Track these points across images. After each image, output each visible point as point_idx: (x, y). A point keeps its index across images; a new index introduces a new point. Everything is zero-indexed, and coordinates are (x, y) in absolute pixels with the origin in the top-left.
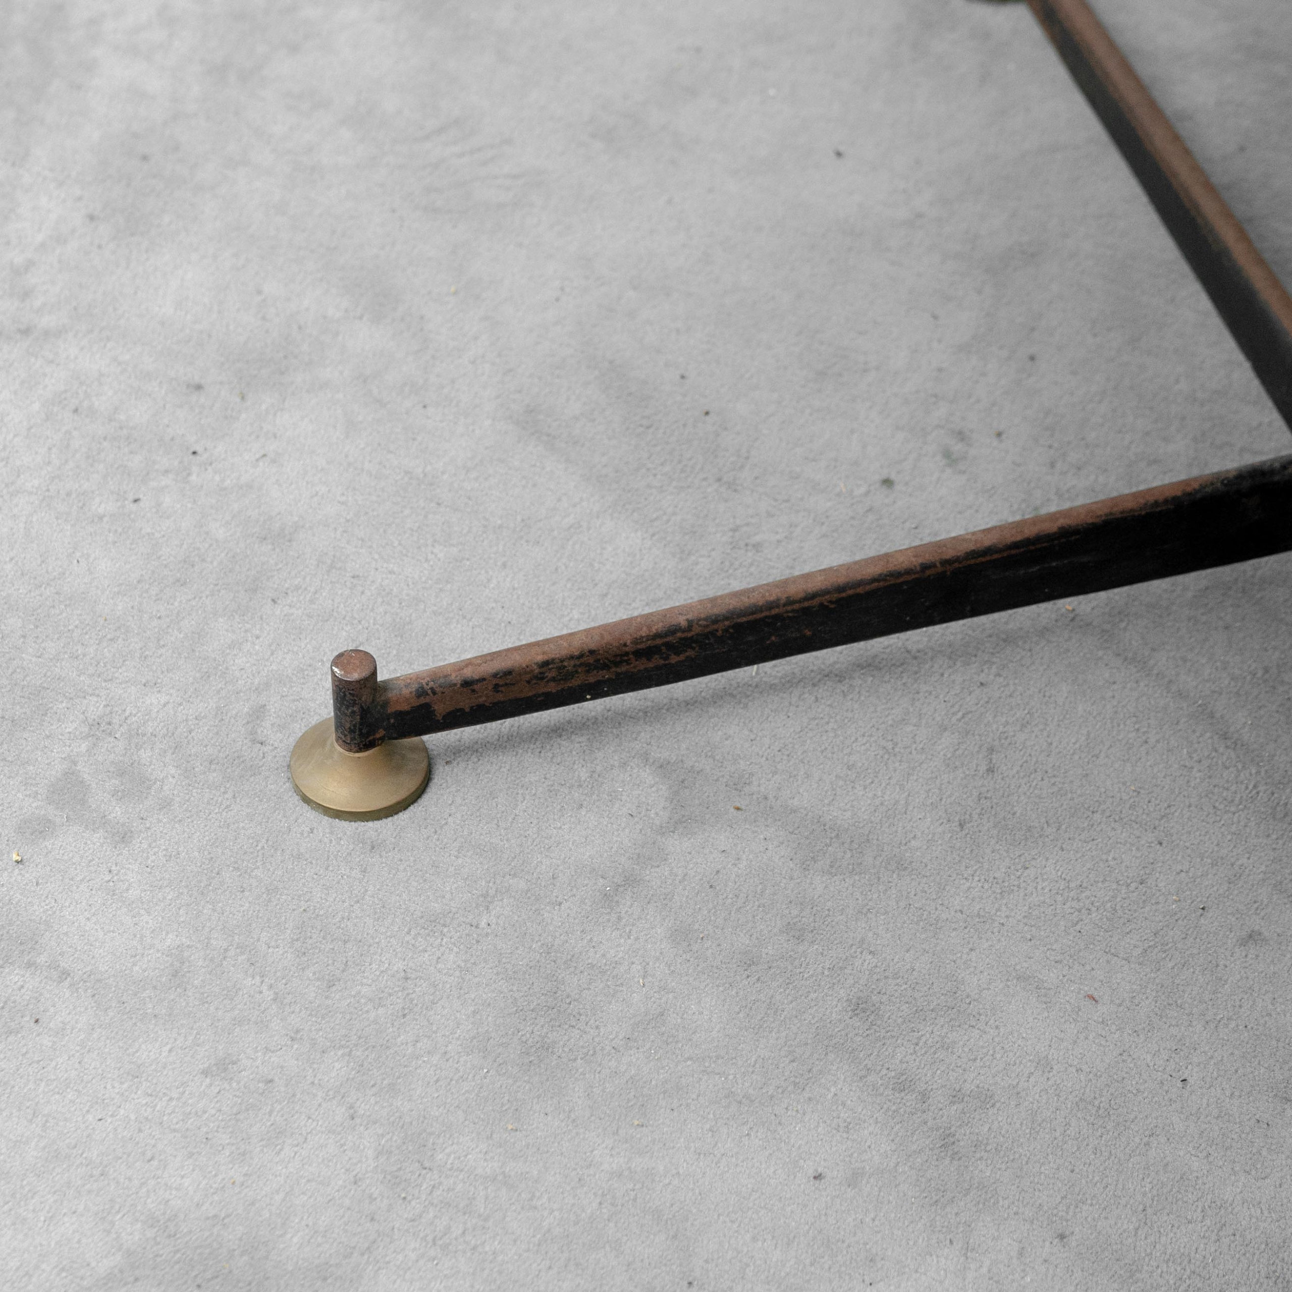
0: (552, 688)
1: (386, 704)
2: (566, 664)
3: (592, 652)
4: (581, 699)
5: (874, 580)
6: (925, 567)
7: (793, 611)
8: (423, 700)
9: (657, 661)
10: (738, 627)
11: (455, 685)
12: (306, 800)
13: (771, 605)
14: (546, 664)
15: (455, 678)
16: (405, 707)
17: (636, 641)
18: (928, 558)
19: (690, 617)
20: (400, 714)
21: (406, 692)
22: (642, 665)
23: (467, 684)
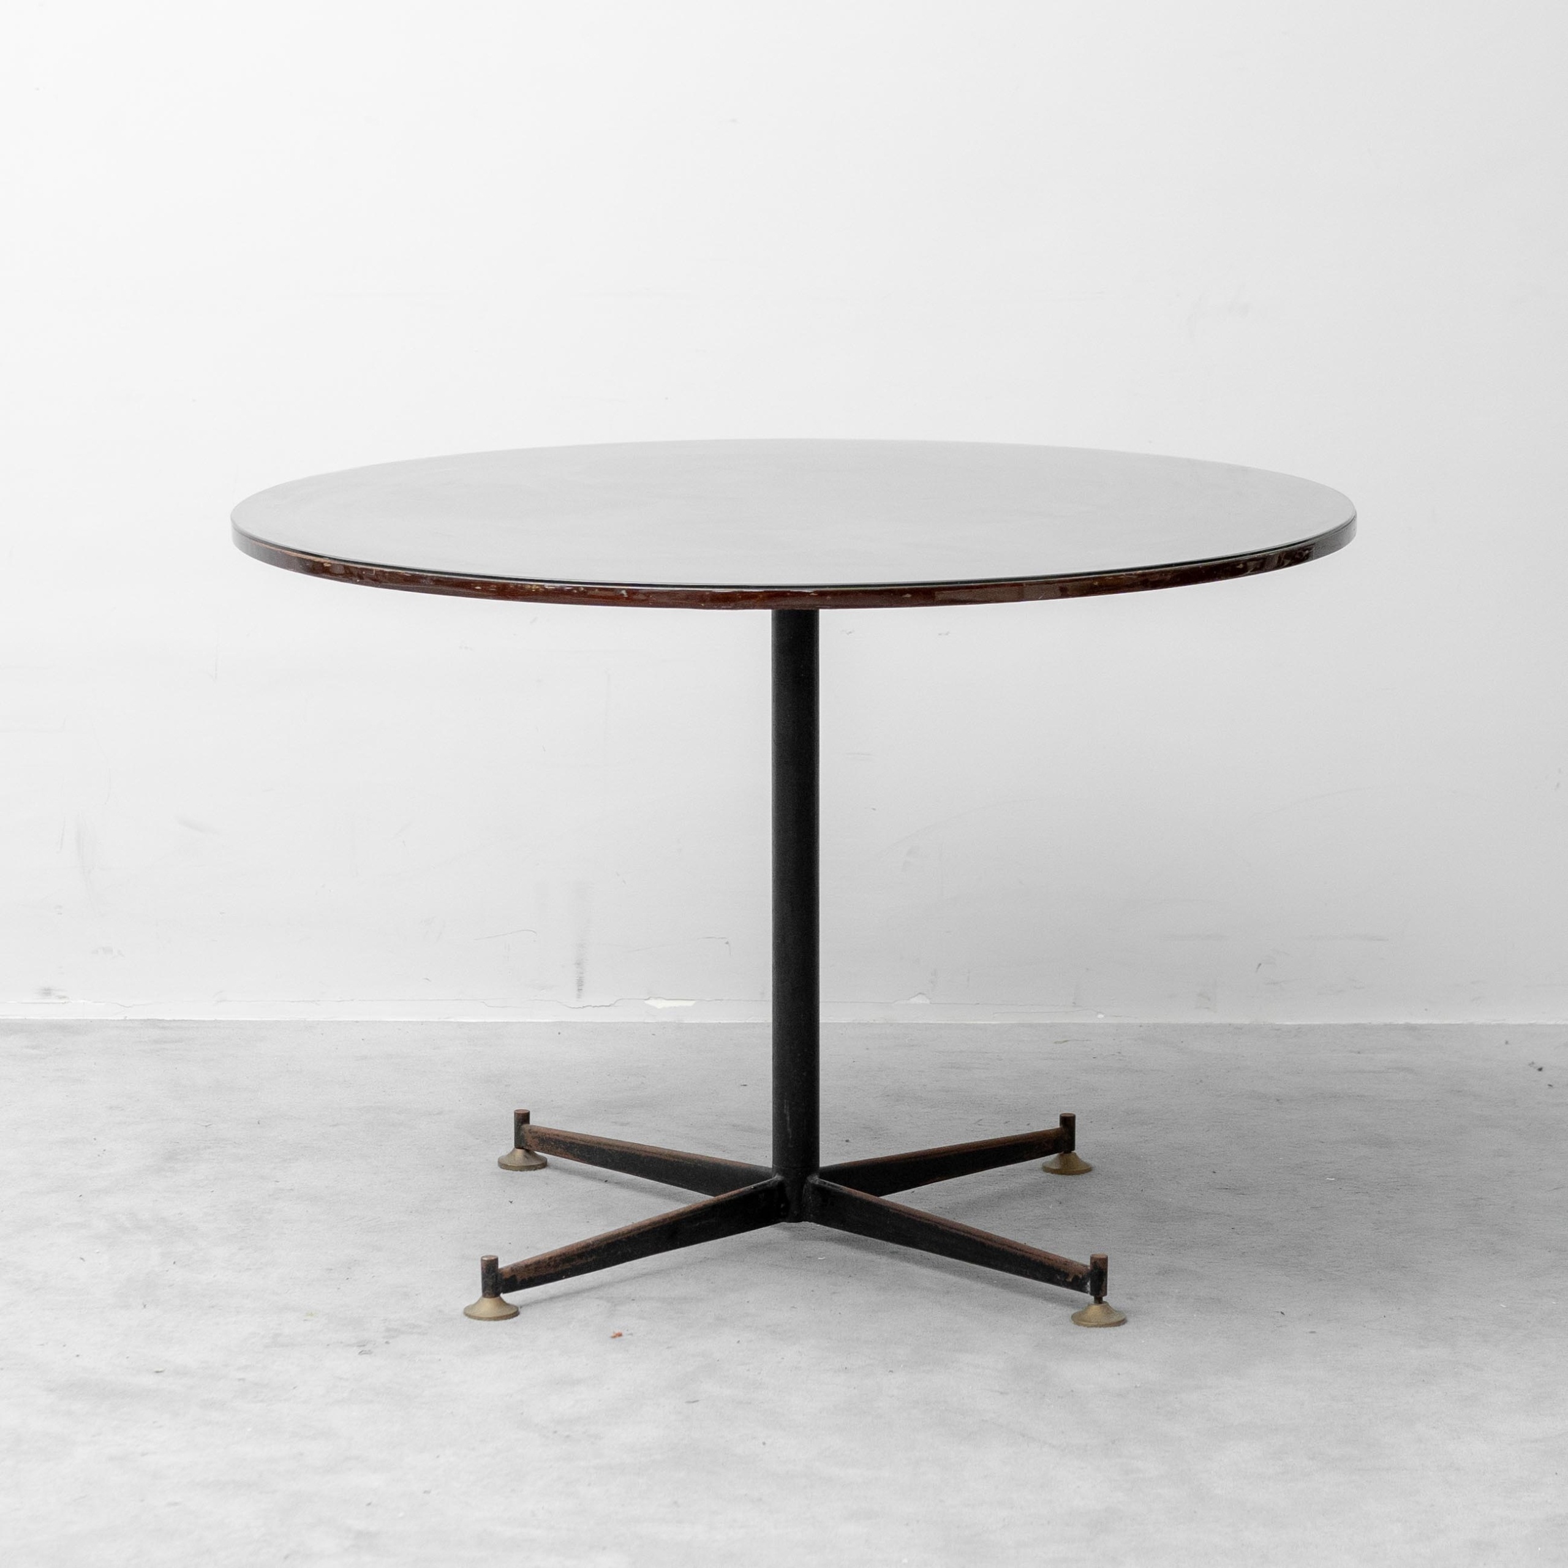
0: (552, 1271)
1: (501, 1274)
2: (557, 1259)
3: (564, 1254)
4: (561, 1278)
5: (649, 1225)
6: (665, 1220)
7: (625, 1238)
8: (513, 1274)
9: (583, 1261)
10: (608, 1244)
11: (522, 1267)
12: (480, 1319)
13: (618, 1235)
14: (550, 1258)
15: (523, 1265)
16: (507, 1276)
17: (578, 1249)
18: (664, 1217)
19: (593, 1240)
20: (506, 1280)
21: (508, 1269)
22: (579, 1262)
23: (527, 1266)
